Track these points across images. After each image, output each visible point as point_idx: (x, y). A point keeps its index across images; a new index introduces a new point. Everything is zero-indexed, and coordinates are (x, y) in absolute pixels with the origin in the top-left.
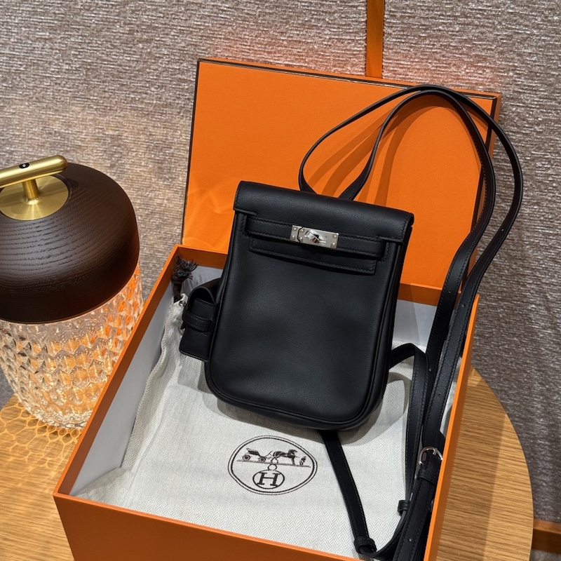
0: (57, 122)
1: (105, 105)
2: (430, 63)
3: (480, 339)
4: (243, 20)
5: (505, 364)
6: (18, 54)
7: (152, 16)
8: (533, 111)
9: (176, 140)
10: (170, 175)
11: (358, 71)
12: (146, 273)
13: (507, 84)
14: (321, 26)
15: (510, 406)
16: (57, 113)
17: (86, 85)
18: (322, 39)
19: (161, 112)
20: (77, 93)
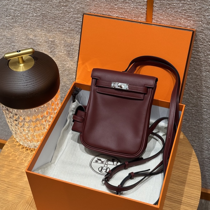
0: (31, 35)
1: (49, 29)
2: (170, 18)
3: (185, 121)
5: (194, 130)
6: (18, 9)
8: (208, 37)
9: (75, 43)
10: (72, 56)
11: (143, 20)
12: (62, 92)
13: (199, 26)
14: (130, 3)
15: (195, 146)
16: (32, 32)
17: (43, 22)
18: (130, 7)
19: (70, 32)
20: (39, 25)
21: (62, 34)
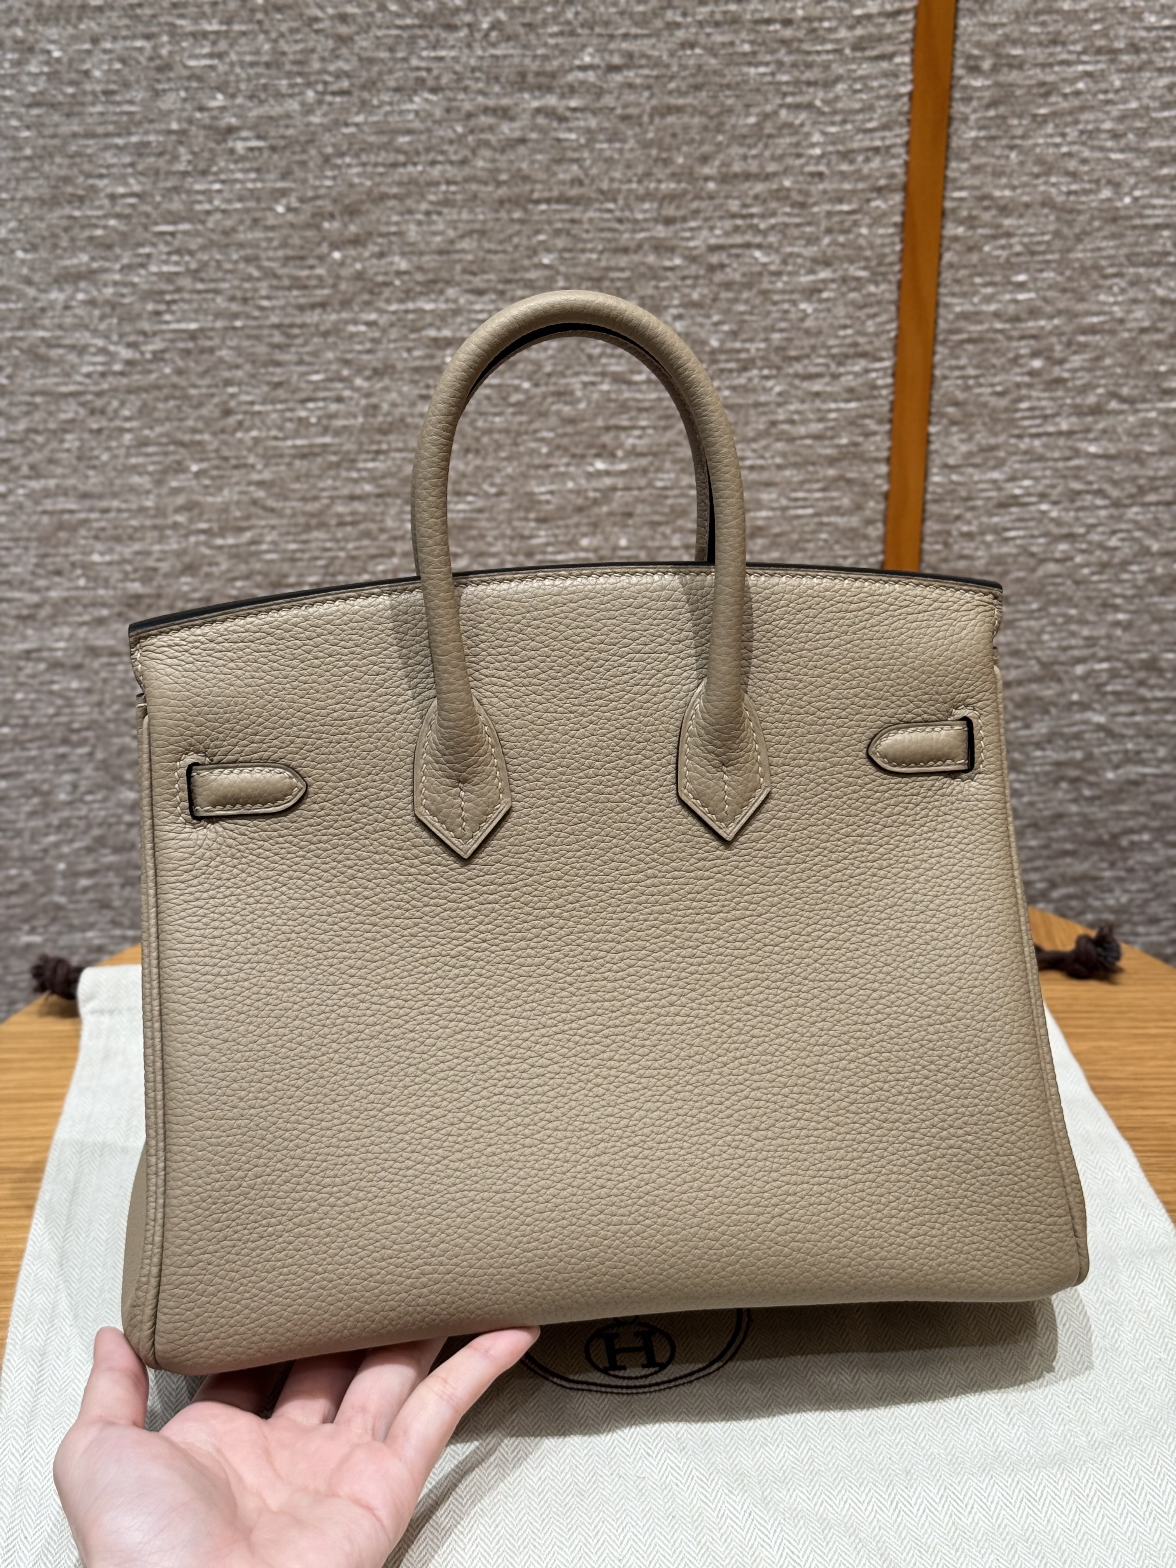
0: (83, 532)
1: (226, 452)
4: (610, 141)
7: (376, 165)
14: (802, 125)
16: (87, 503)
17: (178, 402)
18: (802, 161)
19: (374, 447)
20: (147, 432)
21: (320, 477)
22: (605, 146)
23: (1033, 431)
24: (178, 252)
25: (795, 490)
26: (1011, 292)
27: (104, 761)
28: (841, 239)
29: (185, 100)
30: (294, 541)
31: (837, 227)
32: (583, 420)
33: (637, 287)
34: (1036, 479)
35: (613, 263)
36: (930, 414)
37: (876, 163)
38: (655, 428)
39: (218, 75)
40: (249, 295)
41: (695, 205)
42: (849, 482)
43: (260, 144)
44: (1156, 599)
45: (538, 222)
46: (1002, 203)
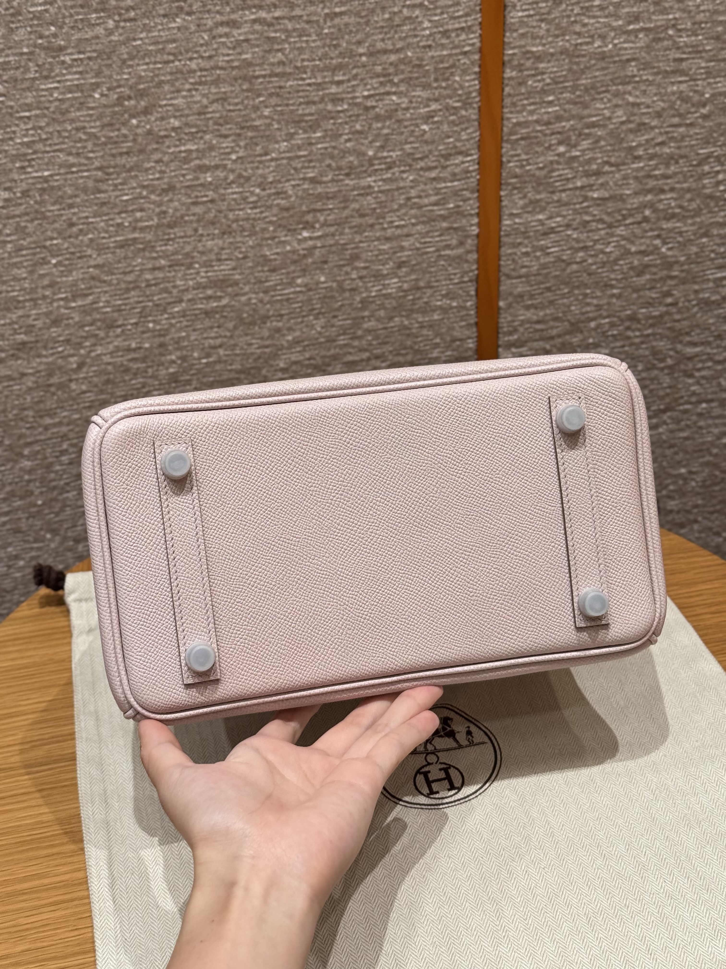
1: (72, 250)
4: (300, 36)
7: (155, 63)
10: (178, 353)
14: (417, 17)
17: (40, 222)
18: (418, 39)
19: (166, 237)
20: (22, 242)
21: (133, 258)
22: (297, 39)
23: (561, 188)
24: (33, 128)
25: (423, 238)
26: (545, 108)
27: (10, 445)
28: (444, 84)
29: (30, 33)
30: (120, 299)
31: (440, 77)
32: (293, 208)
33: (322, 124)
34: (564, 216)
35: (307, 111)
36: (501, 184)
37: (463, 37)
38: (338, 209)
39: (51, 16)
40: (81, 151)
41: (354, 71)
42: (456, 229)
43: (82, 56)
44: (634, 279)
45: (258, 89)
46: (537, 54)
